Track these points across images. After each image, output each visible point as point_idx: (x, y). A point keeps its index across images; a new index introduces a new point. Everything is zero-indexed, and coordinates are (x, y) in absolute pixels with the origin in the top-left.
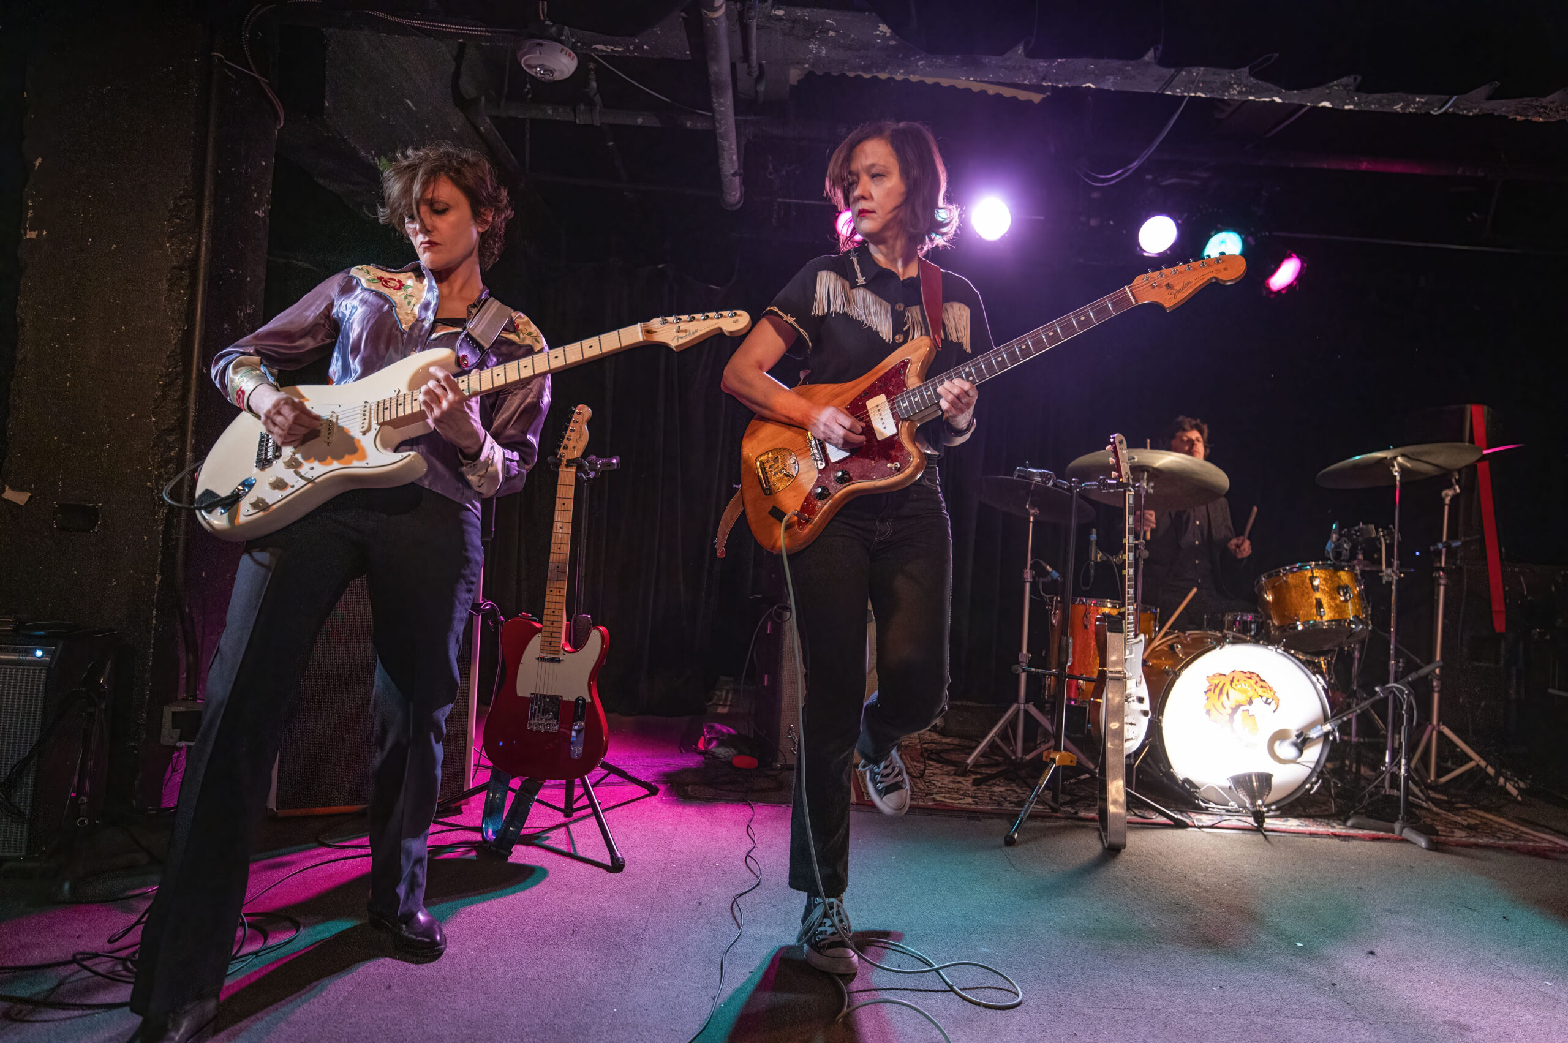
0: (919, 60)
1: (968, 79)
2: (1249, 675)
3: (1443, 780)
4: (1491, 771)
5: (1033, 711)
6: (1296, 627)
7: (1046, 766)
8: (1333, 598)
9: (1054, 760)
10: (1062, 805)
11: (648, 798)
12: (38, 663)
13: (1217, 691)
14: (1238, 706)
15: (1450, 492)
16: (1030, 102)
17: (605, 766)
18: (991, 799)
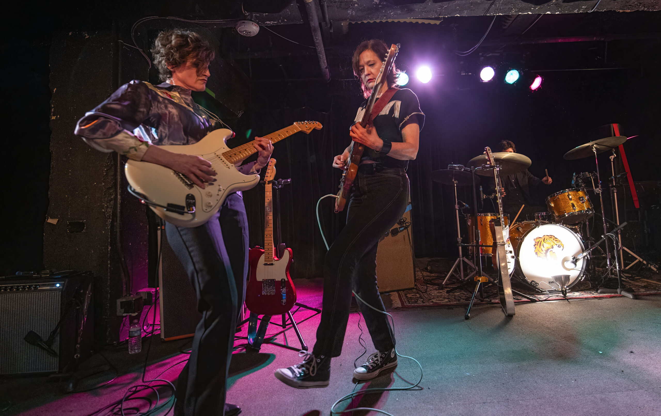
0: (391, 12)
1: (410, 18)
2: (550, 237)
3: (627, 268)
4: (645, 262)
5: (466, 260)
6: (565, 215)
7: (476, 283)
8: (578, 202)
9: (479, 281)
10: (485, 298)
11: (317, 315)
12: (58, 289)
13: (539, 244)
14: (548, 249)
15: (613, 157)
16: (436, 24)
17: (297, 304)
18: (455, 299)
